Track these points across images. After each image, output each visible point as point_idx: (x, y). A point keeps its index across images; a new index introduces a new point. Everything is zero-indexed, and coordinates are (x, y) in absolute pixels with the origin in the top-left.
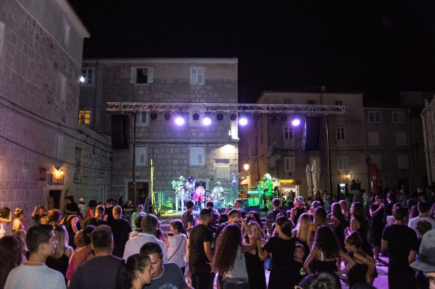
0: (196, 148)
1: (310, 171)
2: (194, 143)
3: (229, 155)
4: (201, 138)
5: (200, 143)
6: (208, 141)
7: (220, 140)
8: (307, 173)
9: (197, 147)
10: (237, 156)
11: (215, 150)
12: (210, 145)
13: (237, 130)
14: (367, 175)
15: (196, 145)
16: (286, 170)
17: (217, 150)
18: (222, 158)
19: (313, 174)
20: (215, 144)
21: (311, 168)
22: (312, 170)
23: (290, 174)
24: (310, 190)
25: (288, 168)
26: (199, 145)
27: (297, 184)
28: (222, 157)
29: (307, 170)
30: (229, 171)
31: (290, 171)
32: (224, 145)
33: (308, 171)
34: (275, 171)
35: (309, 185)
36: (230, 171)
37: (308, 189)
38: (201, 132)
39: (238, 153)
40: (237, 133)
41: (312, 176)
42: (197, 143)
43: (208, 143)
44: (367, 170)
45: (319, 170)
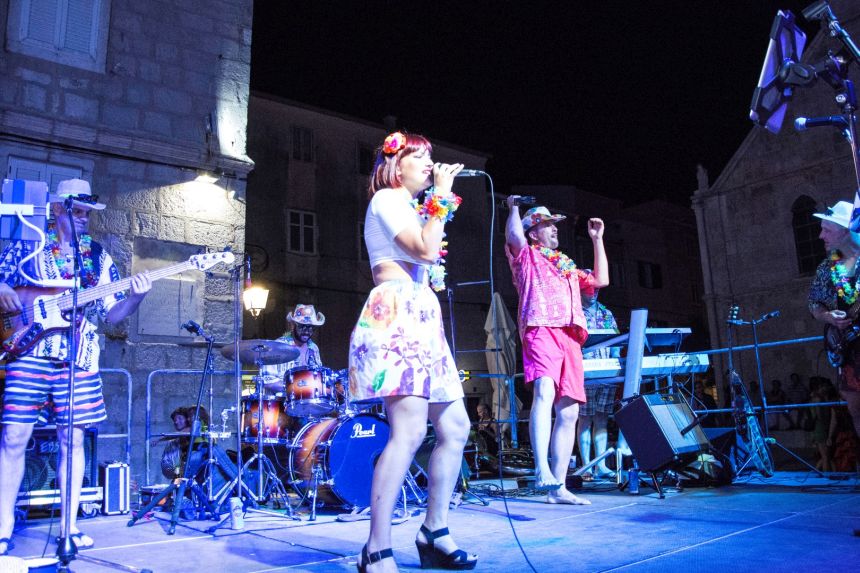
0: (41, 166)
2: (29, 140)
3: (204, 228)
4: (72, 122)
5: (67, 147)
6: (106, 141)
7: (166, 151)
9: (47, 161)
10: (241, 235)
11: (138, 195)
12: (117, 167)
13: (245, 121)
15: (42, 154)
17: (151, 195)
18: (173, 238)
20: (142, 166)
26: (58, 155)
28: (174, 233)
30: (201, 302)
32: (183, 179)
36: (207, 302)
38: (69, 90)
39: (242, 222)
40: (244, 137)
42: (49, 144)
43: (107, 154)
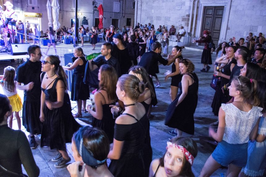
1: (51, 6)
8: (47, 8)
14: (92, 14)
16: (29, 4)
19: (53, 9)
21: (51, 3)
22: (52, 5)
23: (33, 8)
24: (50, 23)
25: (31, 3)
27: (39, 17)
29: (47, 5)
31: (33, 5)
33: (49, 6)
34: (19, 4)
35: (49, 18)
37: (48, 22)
41: (52, 10)
44: (93, 10)
45: (59, 5)
